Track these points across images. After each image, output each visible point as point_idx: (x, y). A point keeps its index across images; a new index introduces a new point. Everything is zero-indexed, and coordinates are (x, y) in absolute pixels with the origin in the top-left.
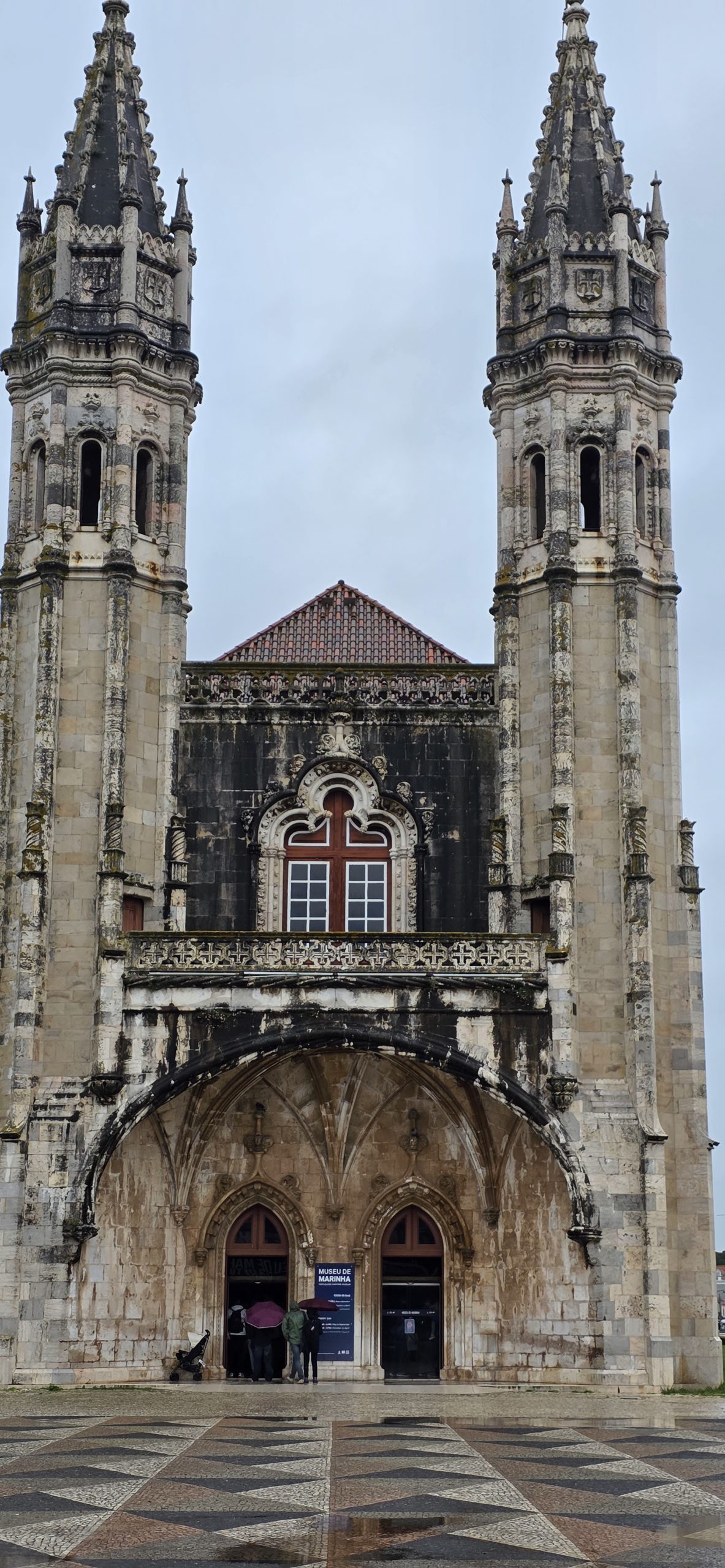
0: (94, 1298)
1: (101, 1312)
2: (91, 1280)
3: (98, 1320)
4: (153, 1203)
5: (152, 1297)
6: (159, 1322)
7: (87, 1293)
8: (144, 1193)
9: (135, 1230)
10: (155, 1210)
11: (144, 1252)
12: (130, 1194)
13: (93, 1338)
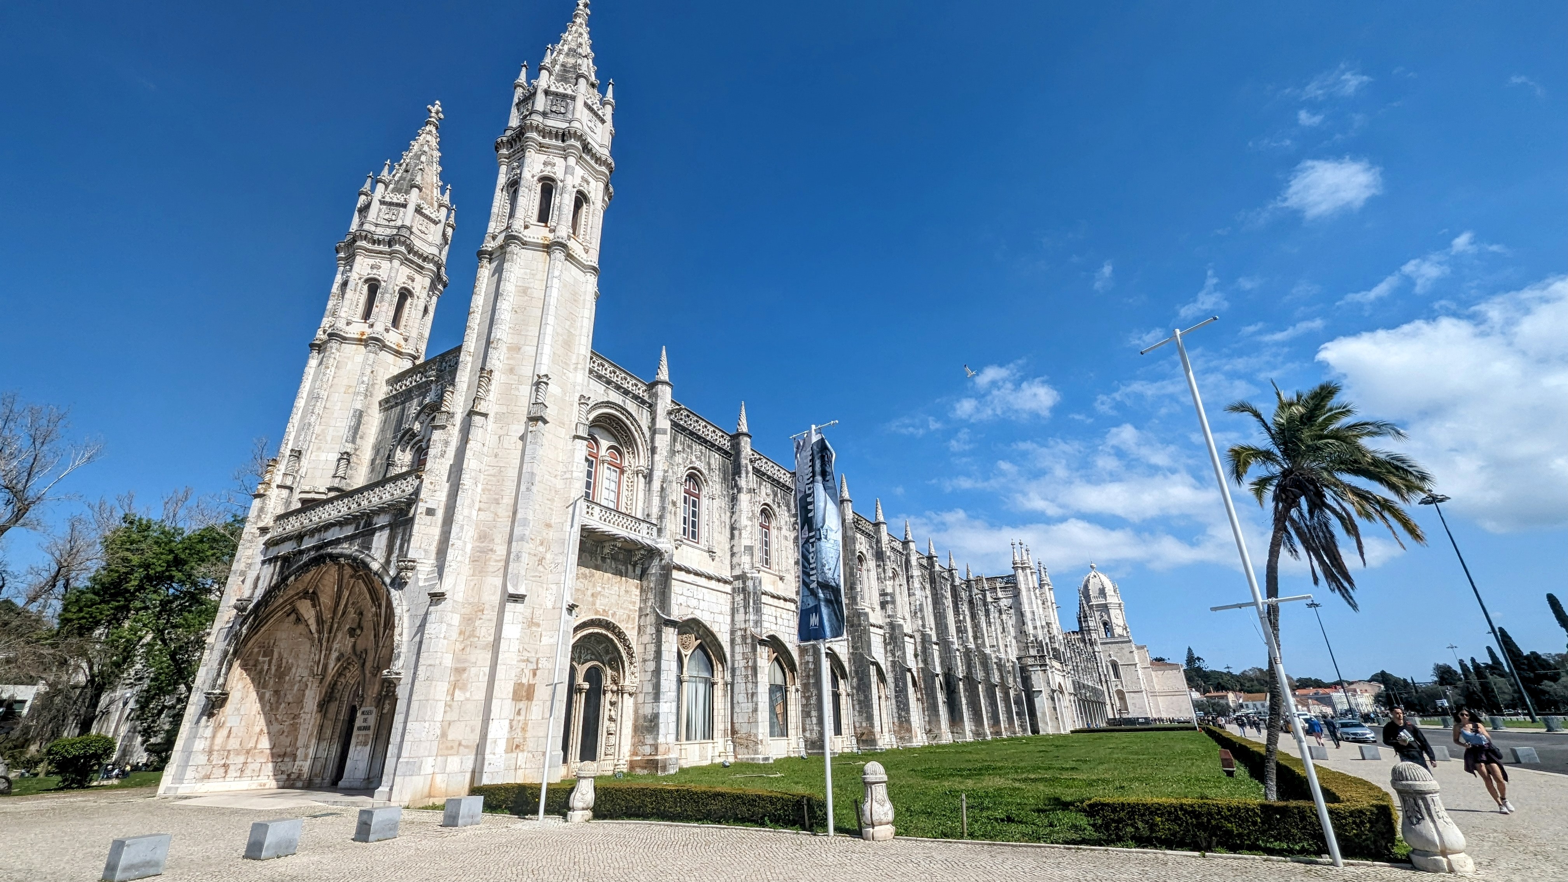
0: (228, 737)
1: (233, 744)
2: (228, 725)
3: (229, 751)
4: (298, 675)
5: (285, 734)
6: (289, 750)
7: (223, 733)
8: (290, 669)
9: (276, 692)
10: (298, 679)
11: (283, 705)
12: (276, 670)
13: (223, 762)
